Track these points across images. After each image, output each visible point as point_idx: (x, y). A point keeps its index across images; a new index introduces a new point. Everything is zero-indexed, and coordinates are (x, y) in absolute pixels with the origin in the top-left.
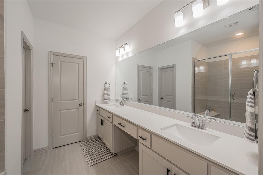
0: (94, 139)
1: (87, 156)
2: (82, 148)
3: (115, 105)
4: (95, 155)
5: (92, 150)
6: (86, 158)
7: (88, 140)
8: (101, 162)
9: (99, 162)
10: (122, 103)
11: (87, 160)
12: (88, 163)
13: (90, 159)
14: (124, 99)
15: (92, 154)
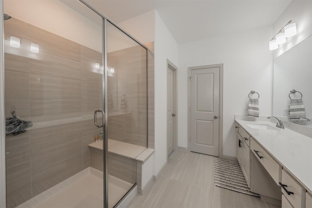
0: (233, 161)
1: (217, 174)
2: (215, 163)
3: (267, 125)
4: (226, 179)
5: (225, 171)
6: (215, 176)
7: (224, 159)
8: (232, 190)
9: (228, 188)
10: (281, 125)
11: (216, 178)
12: (215, 181)
13: (219, 179)
14: (291, 119)
15: (223, 175)
